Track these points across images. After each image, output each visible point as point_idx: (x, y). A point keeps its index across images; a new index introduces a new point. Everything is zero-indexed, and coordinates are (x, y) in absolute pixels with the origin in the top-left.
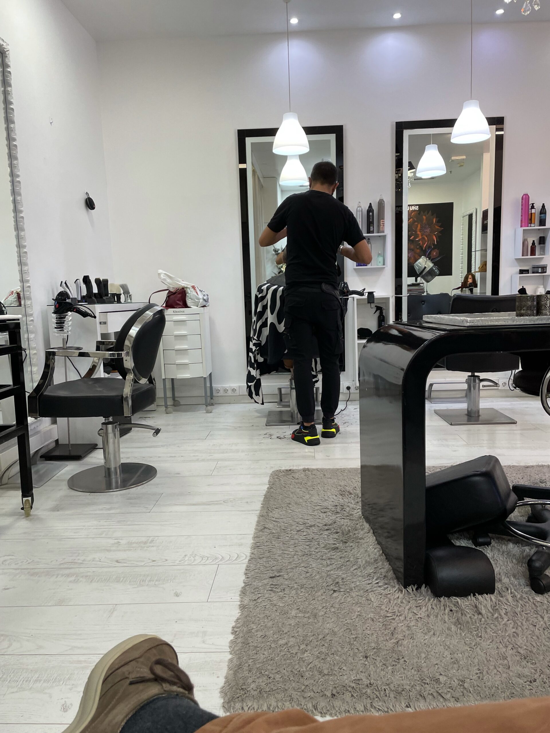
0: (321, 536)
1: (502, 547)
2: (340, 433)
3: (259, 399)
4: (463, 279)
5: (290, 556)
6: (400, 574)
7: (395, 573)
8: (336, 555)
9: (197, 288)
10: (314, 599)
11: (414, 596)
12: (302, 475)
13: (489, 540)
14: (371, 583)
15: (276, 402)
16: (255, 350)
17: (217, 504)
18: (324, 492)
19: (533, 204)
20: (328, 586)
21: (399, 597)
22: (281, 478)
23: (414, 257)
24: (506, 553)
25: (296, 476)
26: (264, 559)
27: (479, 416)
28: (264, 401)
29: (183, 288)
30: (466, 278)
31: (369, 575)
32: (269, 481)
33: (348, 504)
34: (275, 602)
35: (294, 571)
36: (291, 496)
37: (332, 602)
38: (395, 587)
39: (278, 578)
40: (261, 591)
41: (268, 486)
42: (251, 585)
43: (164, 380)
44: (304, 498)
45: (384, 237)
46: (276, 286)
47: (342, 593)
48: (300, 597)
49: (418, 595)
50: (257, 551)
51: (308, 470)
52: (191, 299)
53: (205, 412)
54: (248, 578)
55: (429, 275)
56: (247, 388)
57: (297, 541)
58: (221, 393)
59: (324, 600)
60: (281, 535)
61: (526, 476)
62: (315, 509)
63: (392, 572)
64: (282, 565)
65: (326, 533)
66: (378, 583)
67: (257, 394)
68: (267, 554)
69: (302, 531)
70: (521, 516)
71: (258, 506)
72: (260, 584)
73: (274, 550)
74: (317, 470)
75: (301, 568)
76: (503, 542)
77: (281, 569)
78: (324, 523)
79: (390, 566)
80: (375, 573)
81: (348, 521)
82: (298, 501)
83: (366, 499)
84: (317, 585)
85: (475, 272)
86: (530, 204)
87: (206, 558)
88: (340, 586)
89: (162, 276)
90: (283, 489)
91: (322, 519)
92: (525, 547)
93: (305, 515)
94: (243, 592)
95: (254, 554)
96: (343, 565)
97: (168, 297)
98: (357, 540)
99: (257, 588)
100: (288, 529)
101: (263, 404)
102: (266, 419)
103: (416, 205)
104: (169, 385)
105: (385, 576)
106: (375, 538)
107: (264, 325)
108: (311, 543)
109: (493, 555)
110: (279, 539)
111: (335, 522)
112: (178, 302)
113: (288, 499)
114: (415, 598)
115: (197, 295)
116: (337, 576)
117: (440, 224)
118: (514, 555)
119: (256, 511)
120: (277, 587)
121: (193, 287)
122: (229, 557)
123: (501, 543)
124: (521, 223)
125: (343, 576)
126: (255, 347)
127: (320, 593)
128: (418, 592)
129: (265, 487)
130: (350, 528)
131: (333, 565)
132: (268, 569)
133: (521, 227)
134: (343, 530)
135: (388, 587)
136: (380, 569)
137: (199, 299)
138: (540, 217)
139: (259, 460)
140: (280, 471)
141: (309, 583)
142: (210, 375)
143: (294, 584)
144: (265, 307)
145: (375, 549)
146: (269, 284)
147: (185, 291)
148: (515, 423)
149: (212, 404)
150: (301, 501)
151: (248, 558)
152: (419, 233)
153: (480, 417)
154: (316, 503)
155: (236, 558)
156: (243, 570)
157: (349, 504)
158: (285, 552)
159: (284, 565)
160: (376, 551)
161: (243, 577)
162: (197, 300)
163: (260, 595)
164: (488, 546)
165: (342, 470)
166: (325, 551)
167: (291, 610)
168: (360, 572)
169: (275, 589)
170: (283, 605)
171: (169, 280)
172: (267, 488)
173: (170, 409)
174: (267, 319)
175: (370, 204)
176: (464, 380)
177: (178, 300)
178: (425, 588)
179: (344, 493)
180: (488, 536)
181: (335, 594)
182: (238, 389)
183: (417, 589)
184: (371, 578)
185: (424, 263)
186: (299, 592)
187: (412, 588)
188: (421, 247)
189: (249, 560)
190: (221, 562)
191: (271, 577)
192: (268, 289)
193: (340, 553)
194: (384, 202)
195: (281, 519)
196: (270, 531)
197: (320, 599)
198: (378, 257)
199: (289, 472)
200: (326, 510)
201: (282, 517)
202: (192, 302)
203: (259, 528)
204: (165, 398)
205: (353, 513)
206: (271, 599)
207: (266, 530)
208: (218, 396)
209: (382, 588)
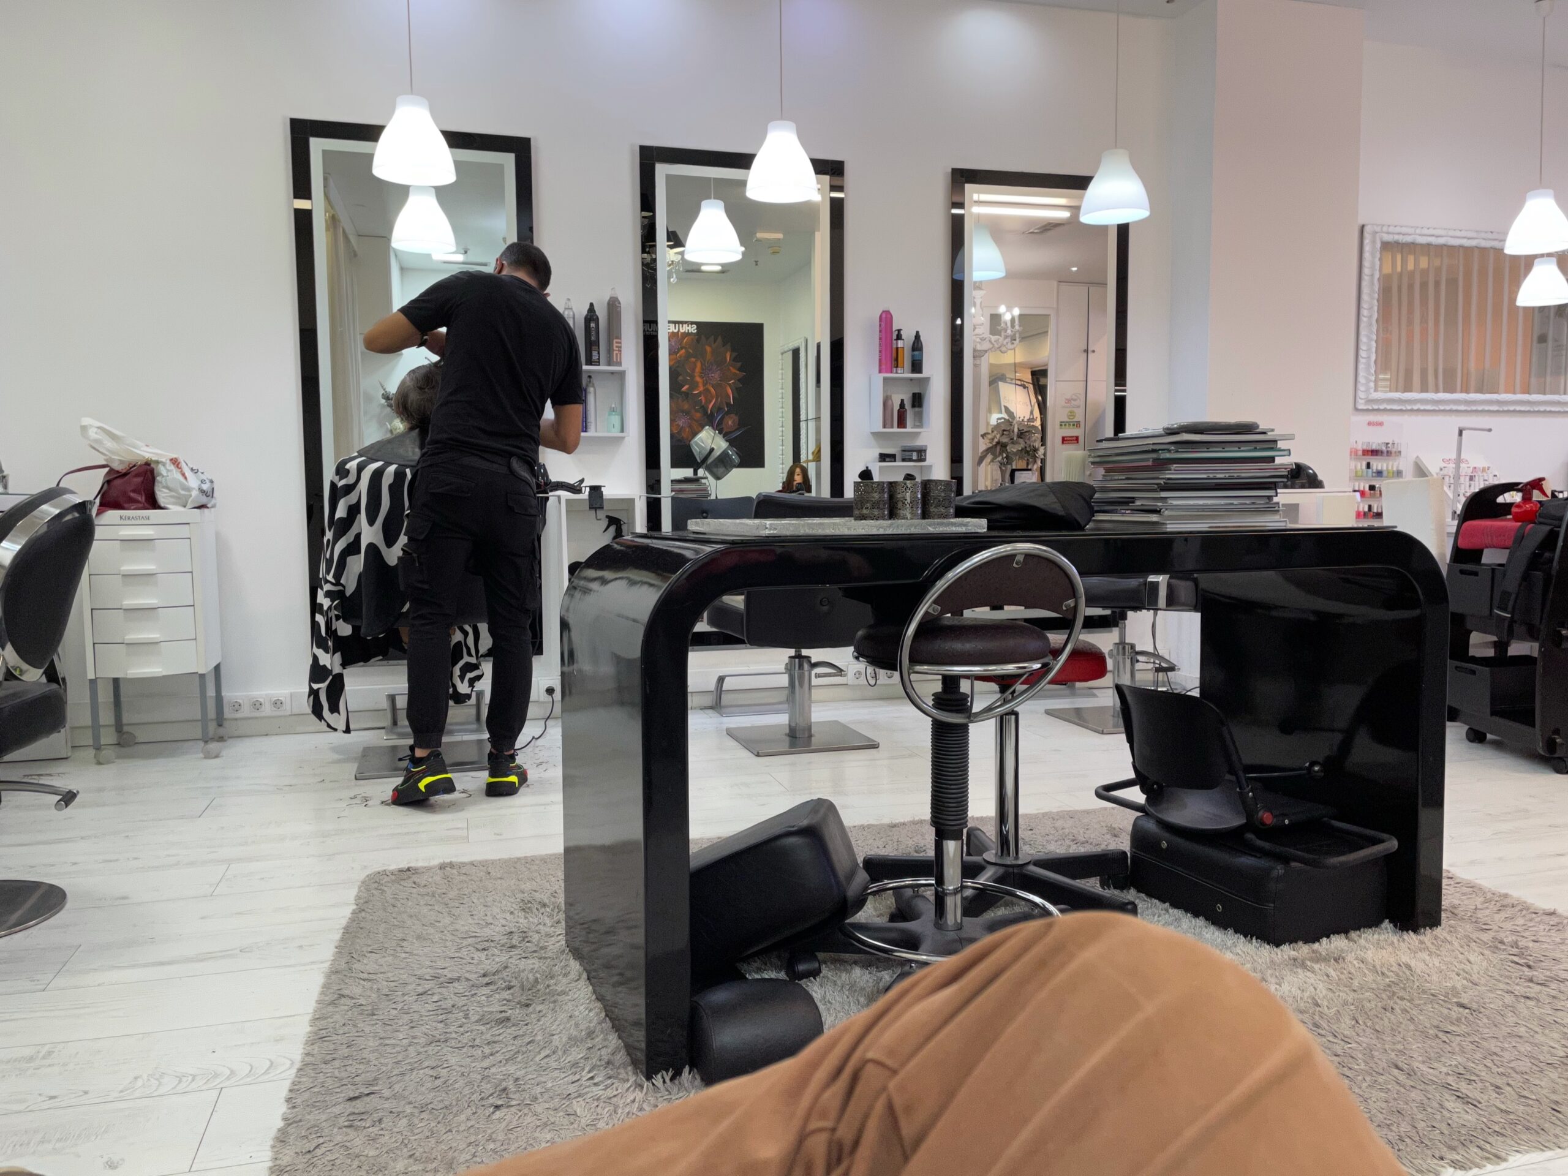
0: (472, 999)
1: (840, 977)
2: (528, 786)
3: (338, 721)
4: (785, 475)
5: (398, 1049)
6: (639, 1054)
7: (629, 1054)
8: (505, 1035)
9: (183, 465)
10: (450, 1131)
11: (667, 1093)
12: (437, 878)
13: (817, 965)
14: (578, 1080)
15: (384, 728)
16: (330, 608)
17: (223, 957)
18: (485, 908)
19: (899, 331)
20: (482, 1099)
21: (635, 1099)
22: (385, 889)
23: (690, 426)
24: (848, 987)
25: (422, 880)
26: (337, 1063)
27: (810, 736)
28: (352, 727)
29: (147, 464)
30: (791, 473)
31: (575, 1065)
32: (357, 896)
33: (537, 928)
34: (357, 1151)
35: (407, 1078)
36: (409, 922)
37: (489, 1131)
38: (628, 1080)
39: (368, 1099)
40: (326, 1131)
41: (355, 907)
42: (300, 1121)
43: (93, 682)
44: (437, 924)
45: (621, 375)
46: (380, 464)
47: (513, 1109)
48: (416, 1131)
49: (675, 1090)
50: (319, 1047)
51: (451, 865)
52: (167, 488)
53: (202, 755)
54: (294, 1107)
55: (720, 465)
56: (309, 696)
57: (416, 1016)
58: (246, 712)
59: (472, 1130)
60: (381, 1006)
61: (890, 842)
62: (464, 945)
63: (623, 1052)
64: (379, 1070)
65: (486, 990)
66: (592, 1078)
67: (334, 708)
68: (345, 1051)
69: (430, 992)
70: (878, 917)
71: (326, 951)
72: (324, 1117)
73: (360, 1041)
74: (472, 864)
75: (422, 1072)
76: (842, 968)
77: (376, 1079)
78: (482, 972)
79: (620, 1041)
80: (588, 1058)
81: (536, 961)
82: (424, 932)
83: (577, 914)
84: (458, 1100)
85: (807, 461)
86: (894, 330)
87: (190, 1078)
88: (511, 1096)
89: (92, 433)
90: (390, 909)
91: (478, 964)
92: (883, 973)
93: (438, 959)
94: (282, 1139)
95: (313, 1056)
96: (518, 1052)
97: (108, 482)
98: (553, 997)
99: (314, 1126)
100: (396, 993)
101: (348, 730)
102: (355, 766)
103: (692, 323)
104: (105, 696)
105: (608, 1063)
106: (591, 988)
107: (353, 548)
108: (450, 1015)
109: (823, 993)
110: (375, 1017)
111: (506, 967)
112: (132, 495)
113: (401, 929)
114: (669, 1097)
115: (184, 481)
116: (505, 1077)
117: (739, 364)
118: (863, 989)
119: (322, 962)
120: (363, 1117)
121: (175, 462)
122: (249, 1068)
123: (839, 970)
124: (880, 365)
125: (519, 1074)
126: (329, 599)
127: (463, 1117)
128: (674, 1083)
129: (347, 912)
130: (539, 976)
131: (497, 1055)
132: (345, 1082)
133: (880, 372)
134: (524, 980)
135: (613, 1084)
136: (599, 1049)
137: (189, 489)
138: (913, 356)
139: (334, 854)
140: (384, 873)
141: (439, 1099)
142: (217, 668)
143: (404, 1106)
144: (354, 510)
145: (590, 1010)
146: (363, 458)
147: (152, 471)
148: (874, 746)
149: (221, 739)
150: (432, 930)
151: (298, 1065)
152: (698, 379)
153: (813, 738)
154: (466, 932)
155: (268, 1070)
156: (283, 1092)
157: (541, 927)
158: (387, 1042)
159: (384, 1069)
160: (591, 1014)
161: (283, 1108)
162: (183, 492)
163: (321, 1140)
164: (815, 979)
165: (529, 860)
166: (482, 1028)
167: (394, 1160)
168: (556, 1061)
169: (359, 1124)
170: (377, 1152)
171: (109, 444)
172: (351, 911)
173: (107, 753)
174: (358, 537)
175: (592, 305)
176: (781, 668)
177: (134, 491)
178: (690, 1073)
179: (529, 905)
180: (816, 958)
181: (498, 1113)
182: (288, 700)
183: (672, 1079)
184: (578, 1070)
185: (710, 441)
186: (416, 1121)
187: (663, 1077)
188: (704, 409)
189: (300, 1070)
190: (228, 1083)
191: (350, 1099)
192: (360, 468)
193: (513, 1028)
194: (620, 303)
195: (381, 973)
196: (354, 1001)
197: (461, 1129)
198: (609, 415)
199: (408, 872)
200: (486, 944)
201: (386, 968)
202: (172, 497)
203: (327, 998)
204: (96, 727)
205: (546, 944)
206: (348, 1144)
207: (343, 1000)
208: (236, 719)
209: (601, 1087)
